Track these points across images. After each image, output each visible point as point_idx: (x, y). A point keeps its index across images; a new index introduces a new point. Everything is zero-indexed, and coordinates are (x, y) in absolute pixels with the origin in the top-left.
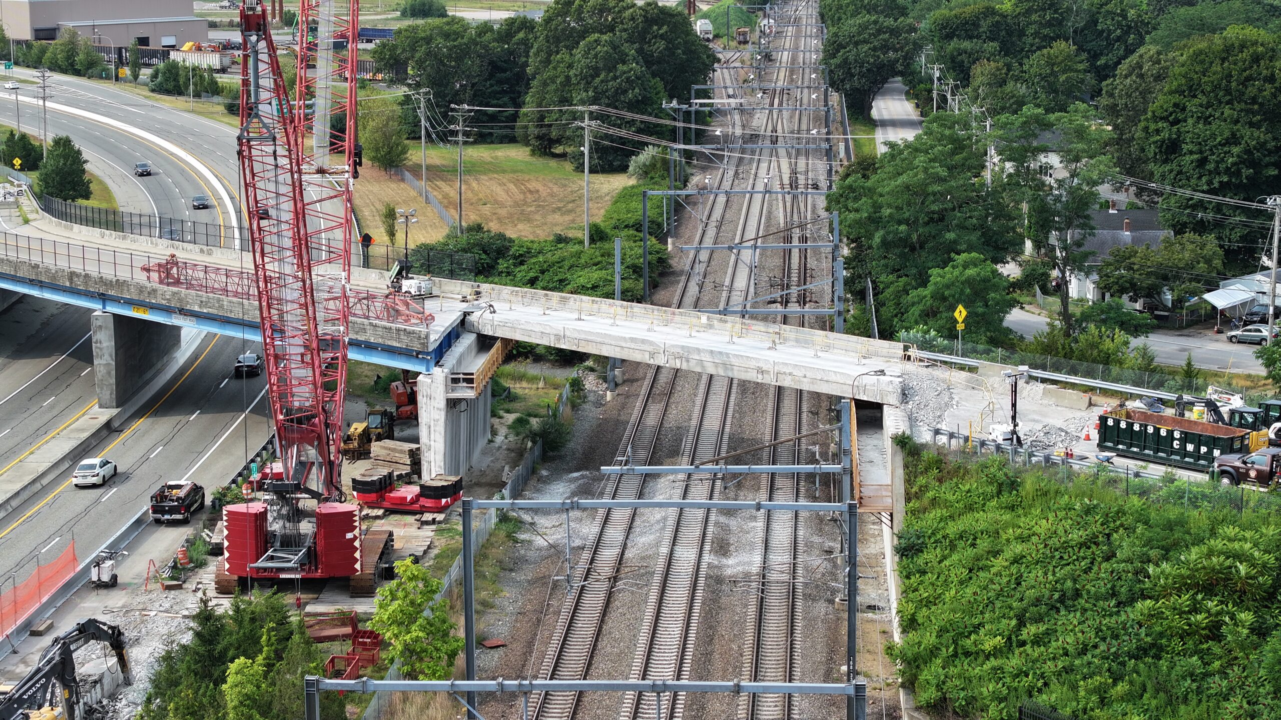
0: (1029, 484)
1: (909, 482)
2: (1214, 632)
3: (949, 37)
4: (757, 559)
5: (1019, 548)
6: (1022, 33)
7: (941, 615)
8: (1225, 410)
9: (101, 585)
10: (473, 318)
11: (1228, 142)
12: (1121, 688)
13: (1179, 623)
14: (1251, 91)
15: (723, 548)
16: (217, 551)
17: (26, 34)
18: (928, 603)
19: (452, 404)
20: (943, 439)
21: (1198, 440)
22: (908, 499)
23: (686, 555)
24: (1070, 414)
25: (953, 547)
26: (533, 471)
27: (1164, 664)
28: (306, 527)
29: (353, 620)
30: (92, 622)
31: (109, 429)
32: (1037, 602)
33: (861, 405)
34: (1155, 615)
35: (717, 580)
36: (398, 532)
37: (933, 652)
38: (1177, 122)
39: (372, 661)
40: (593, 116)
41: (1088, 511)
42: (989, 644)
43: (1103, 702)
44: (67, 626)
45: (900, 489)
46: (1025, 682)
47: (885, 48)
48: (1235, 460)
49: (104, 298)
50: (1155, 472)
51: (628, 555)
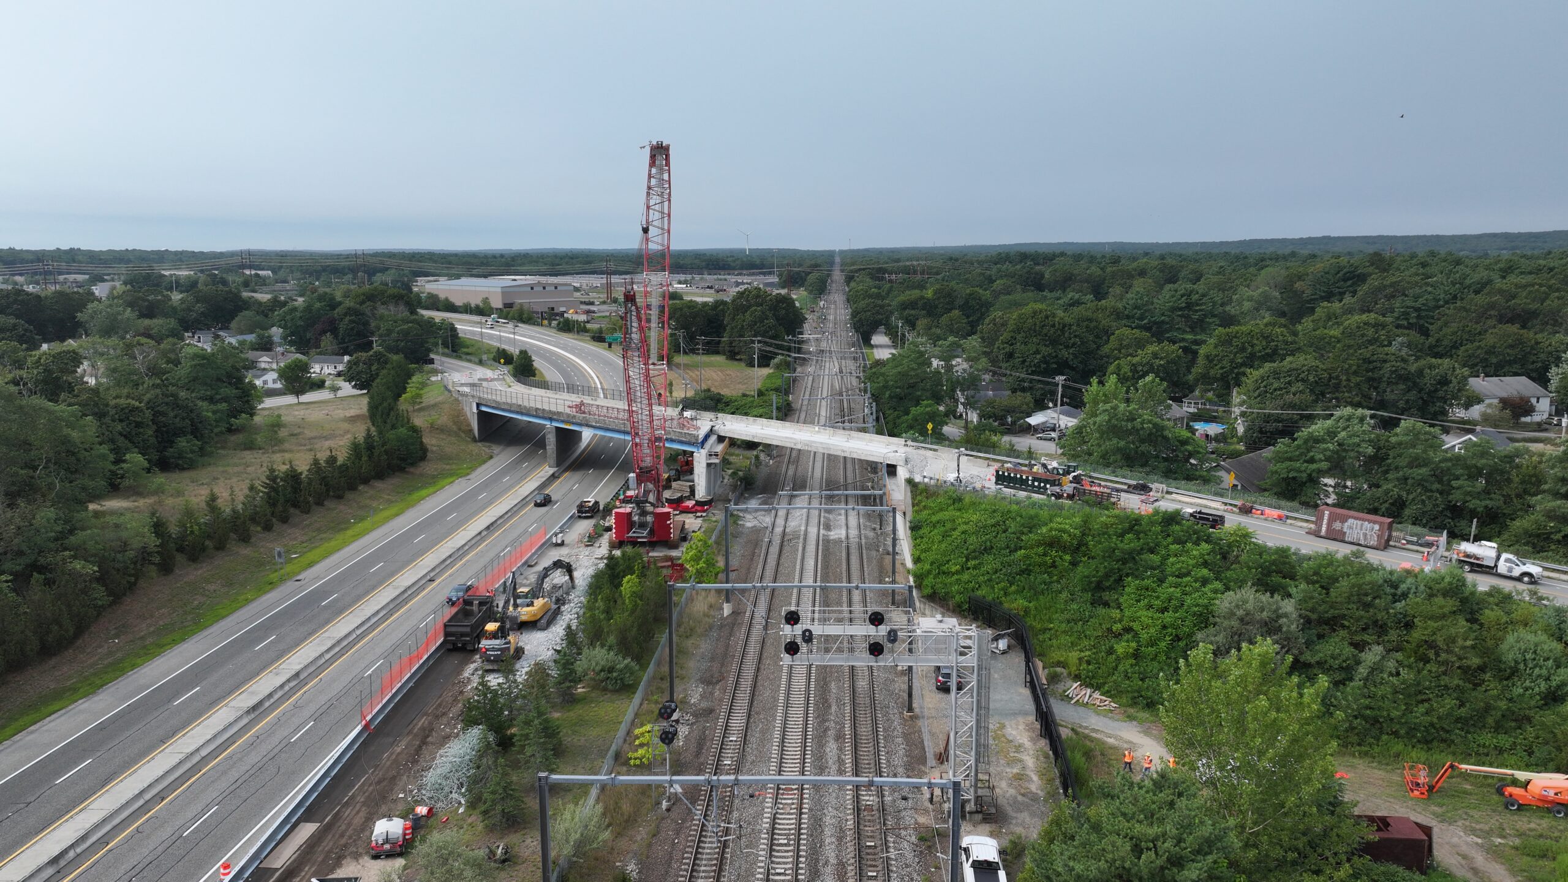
0: (967, 500)
1: (913, 498)
2: (1054, 565)
3: (905, 309)
4: (844, 532)
5: (965, 527)
6: (936, 307)
7: (931, 556)
8: (1049, 467)
9: (557, 545)
10: (716, 429)
11: (1035, 353)
12: (1013, 588)
13: (1038, 559)
14: (1045, 331)
15: (828, 527)
16: (609, 529)
17: (500, 306)
18: (925, 551)
19: (709, 465)
20: (926, 480)
21: (1040, 481)
22: (913, 506)
23: (813, 531)
24: (980, 469)
25: (934, 526)
26: (742, 494)
27: (1032, 578)
28: (649, 519)
29: (671, 559)
30: (559, 561)
31: (553, 477)
32: (974, 551)
33: (889, 466)
34: (1027, 557)
35: (827, 541)
36: (687, 521)
37: (929, 572)
38: (1012, 344)
39: (681, 577)
40: (759, 342)
41: (994, 511)
42: (954, 569)
43: (1006, 594)
44: (546, 562)
45: (910, 501)
46: (971, 585)
47: (878, 313)
48: (1057, 489)
49: (551, 419)
50: (1022, 494)
51: (787, 530)
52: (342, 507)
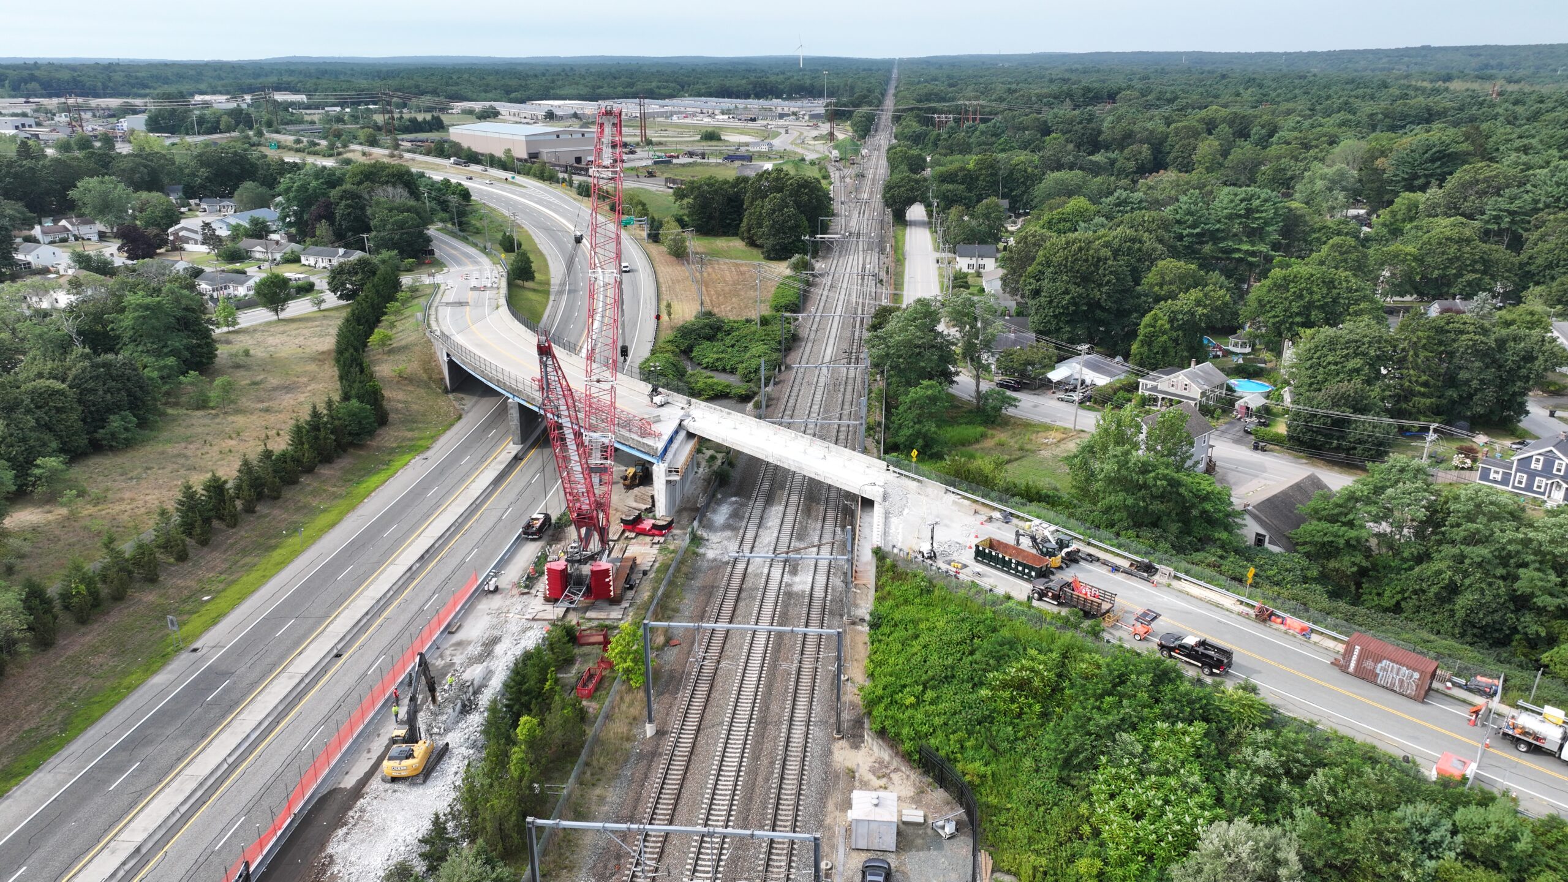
0: (937, 592)
1: (878, 578)
2: (1021, 716)
4: (810, 579)
5: (927, 637)
7: (886, 674)
8: (1039, 539)
9: (489, 593)
10: (685, 423)
12: (972, 742)
13: (1003, 705)
14: (1076, 266)
15: (794, 568)
18: (880, 664)
20: (896, 550)
21: (1024, 566)
22: (877, 590)
23: (776, 573)
24: (963, 523)
25: (896, 627)
26: (714, 496)
27: (994, 730)
31: (517, 459)
32: (933, 678)
33: (865, 501)
35: (789, 596)
42: (908, 700)
43: (962, 750)
46: (924, 729)
48: (1041, 584)
49: (513, 393)
51: (749, 570)
52: (276, 512)
